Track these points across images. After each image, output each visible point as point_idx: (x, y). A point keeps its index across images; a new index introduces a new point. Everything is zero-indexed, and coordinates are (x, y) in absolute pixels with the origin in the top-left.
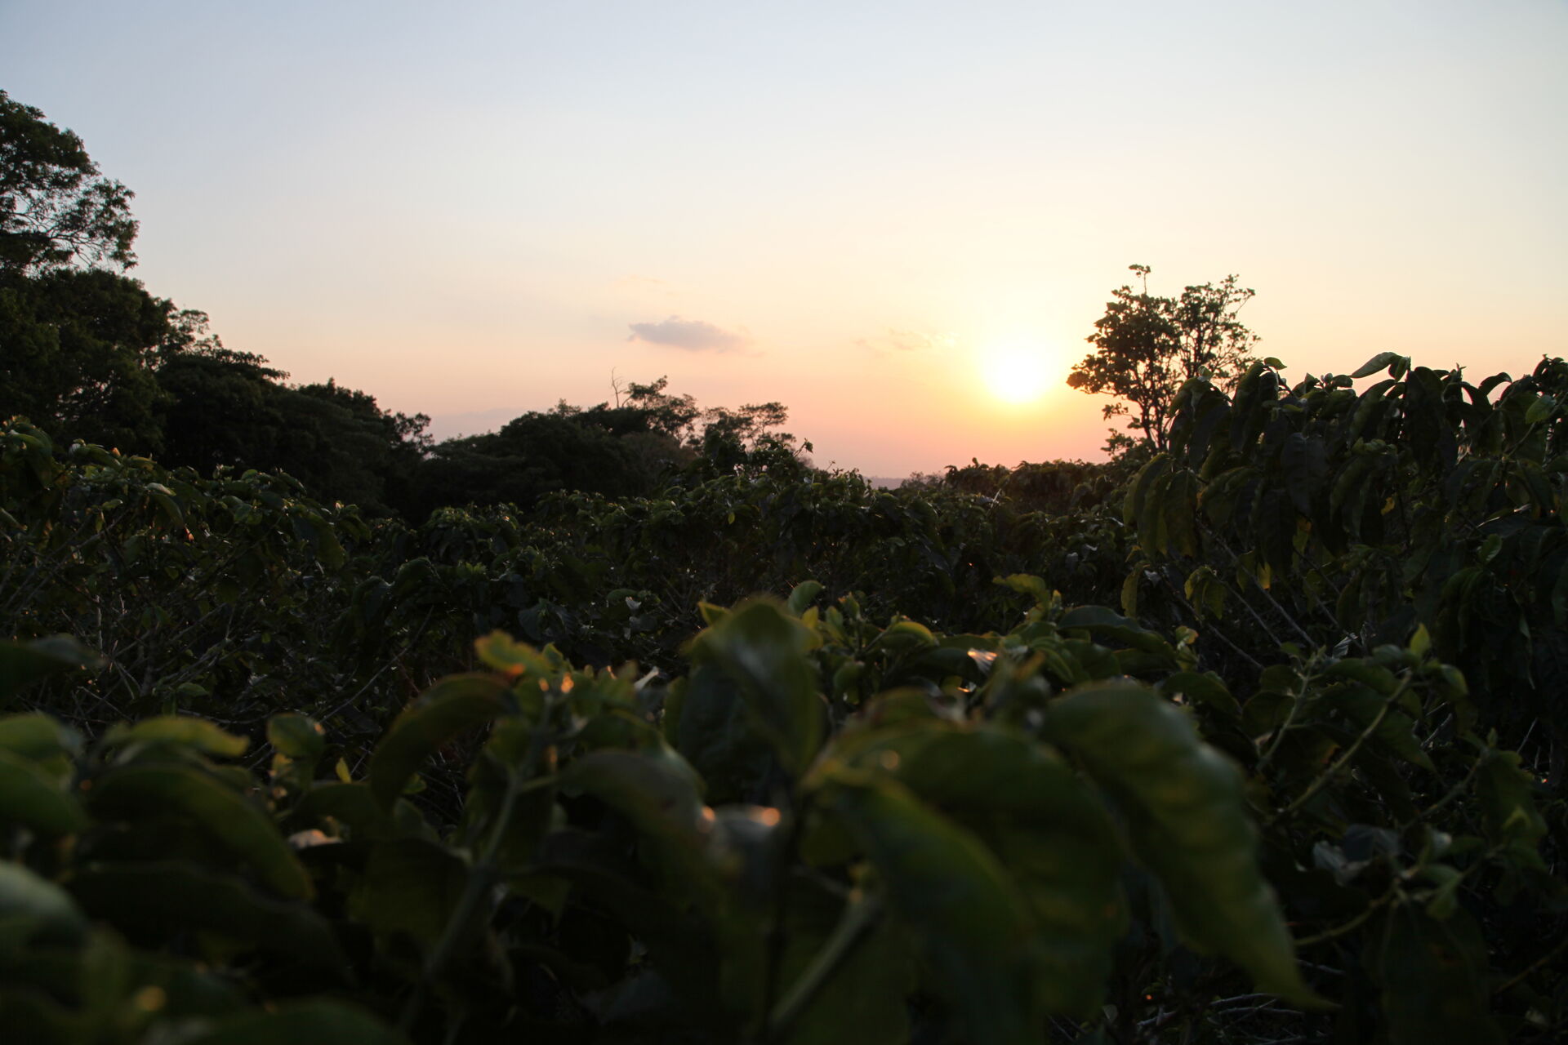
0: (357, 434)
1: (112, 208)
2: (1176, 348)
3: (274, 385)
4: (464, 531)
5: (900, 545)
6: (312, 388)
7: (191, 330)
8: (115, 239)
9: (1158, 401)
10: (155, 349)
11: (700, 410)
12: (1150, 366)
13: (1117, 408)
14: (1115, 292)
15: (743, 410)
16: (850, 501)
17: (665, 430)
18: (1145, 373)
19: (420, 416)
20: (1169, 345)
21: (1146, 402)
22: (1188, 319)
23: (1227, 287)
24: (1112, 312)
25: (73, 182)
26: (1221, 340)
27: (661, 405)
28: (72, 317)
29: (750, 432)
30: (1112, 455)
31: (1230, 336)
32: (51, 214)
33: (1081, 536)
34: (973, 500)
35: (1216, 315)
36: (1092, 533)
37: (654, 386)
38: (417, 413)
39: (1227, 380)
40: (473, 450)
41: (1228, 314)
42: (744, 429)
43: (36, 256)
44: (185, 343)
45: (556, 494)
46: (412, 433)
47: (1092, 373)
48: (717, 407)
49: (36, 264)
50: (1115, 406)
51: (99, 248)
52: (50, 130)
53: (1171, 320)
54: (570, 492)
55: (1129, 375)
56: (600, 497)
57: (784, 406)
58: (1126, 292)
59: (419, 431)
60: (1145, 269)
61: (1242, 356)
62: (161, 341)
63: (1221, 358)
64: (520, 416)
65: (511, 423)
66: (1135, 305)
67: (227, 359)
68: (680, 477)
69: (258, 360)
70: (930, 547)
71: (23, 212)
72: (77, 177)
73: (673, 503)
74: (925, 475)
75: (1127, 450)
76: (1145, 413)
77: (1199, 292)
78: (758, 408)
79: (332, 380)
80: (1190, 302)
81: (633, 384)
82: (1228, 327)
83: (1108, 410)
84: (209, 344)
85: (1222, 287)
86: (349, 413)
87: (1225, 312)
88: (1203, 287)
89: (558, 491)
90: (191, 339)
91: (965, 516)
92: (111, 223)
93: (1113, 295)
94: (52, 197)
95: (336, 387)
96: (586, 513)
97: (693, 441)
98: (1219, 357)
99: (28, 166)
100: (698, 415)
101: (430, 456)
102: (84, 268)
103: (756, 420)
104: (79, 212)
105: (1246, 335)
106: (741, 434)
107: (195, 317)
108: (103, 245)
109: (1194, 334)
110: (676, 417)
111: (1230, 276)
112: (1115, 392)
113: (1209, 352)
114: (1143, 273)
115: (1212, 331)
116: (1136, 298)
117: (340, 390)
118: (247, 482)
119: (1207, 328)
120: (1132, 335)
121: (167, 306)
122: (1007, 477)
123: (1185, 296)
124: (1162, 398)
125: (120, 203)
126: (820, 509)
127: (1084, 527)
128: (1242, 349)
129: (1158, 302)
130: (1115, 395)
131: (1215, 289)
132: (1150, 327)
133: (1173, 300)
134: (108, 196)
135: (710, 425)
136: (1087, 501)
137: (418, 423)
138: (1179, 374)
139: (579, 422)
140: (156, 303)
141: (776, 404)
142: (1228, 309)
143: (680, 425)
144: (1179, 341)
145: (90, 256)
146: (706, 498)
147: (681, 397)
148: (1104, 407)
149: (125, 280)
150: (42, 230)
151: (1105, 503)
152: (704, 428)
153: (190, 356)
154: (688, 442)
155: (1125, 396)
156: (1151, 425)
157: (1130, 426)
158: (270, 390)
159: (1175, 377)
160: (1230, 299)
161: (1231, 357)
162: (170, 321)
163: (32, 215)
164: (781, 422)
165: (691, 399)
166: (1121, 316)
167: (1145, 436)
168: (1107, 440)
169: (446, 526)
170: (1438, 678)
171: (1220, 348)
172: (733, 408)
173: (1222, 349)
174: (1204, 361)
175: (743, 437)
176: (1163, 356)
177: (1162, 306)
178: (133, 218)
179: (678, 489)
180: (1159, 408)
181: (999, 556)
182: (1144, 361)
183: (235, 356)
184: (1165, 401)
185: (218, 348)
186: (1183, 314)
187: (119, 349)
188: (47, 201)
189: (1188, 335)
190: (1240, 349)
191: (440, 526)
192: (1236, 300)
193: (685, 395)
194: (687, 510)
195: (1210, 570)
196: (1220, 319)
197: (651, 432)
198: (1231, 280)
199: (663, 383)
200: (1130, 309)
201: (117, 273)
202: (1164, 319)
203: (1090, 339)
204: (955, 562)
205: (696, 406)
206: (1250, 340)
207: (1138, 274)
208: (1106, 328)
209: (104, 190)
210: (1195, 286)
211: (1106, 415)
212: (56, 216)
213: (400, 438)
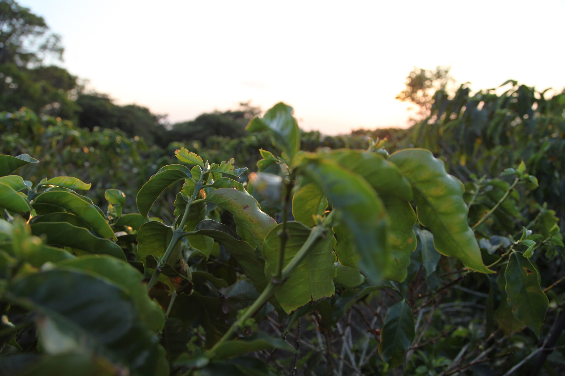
1: (57, 42)
3: (113, 104)
8: (58, 53)
13: (411, 108)
27: (250, 109)
37: (247, 103)
44: (83, 90)
46: (162, 120)
47: (403, 96)
49: (31, 63)
56: (228, 139)
62: (75, 88)
65: (198, 117)
69: (107, 96)
71: (26, 45)
72: (44, 31)
77: (441, 68)
81: (241, 103)
86: (141, 113)
92: (56, 48)
94: (37, 38)
104: (46, 44)
108: (55, 55)
110: (255, 112)
116: (419, 70)
121: (76, 77)
130: (411, 103)
133: (432, 71)
137: (164, 117)
139: (222, 116)
140: (72, 77)
150: (33, 52)
153: (85, 94)
157: (416, 114)
162: (78, 83)
168: (407, 120)
170: (528, 181)
178: (63, 46)
183: (100, 95)
185: (94, 92)
187: (61, 92)
199: (250, 102)
200: (417, 73)
209: (54, 36)
211: (408, 110)
212: (38, 45)
213: (158, 122)
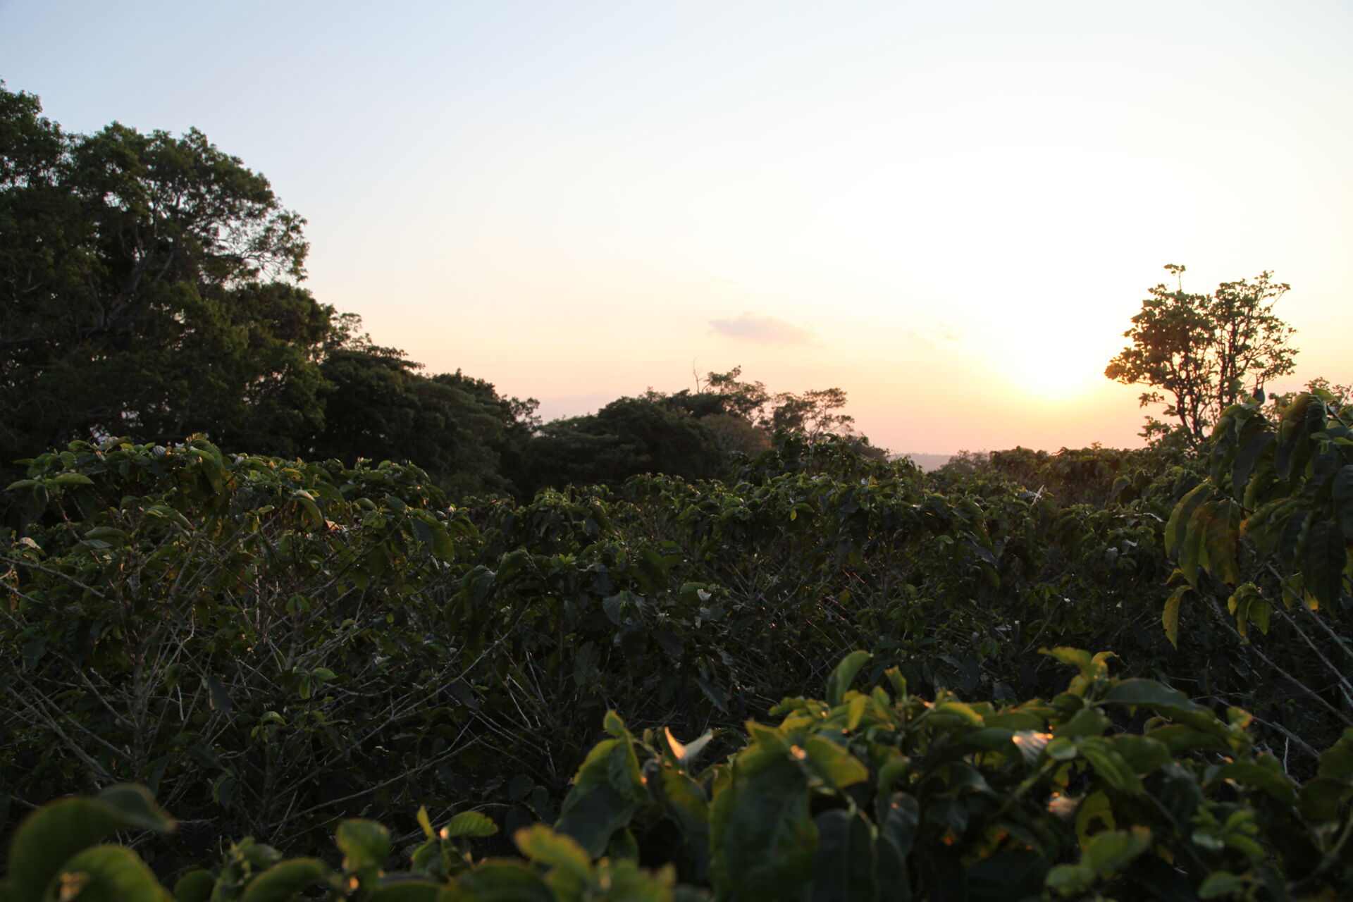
0: (478, 415)
1: (290, 233)
2: (1210, 341)
3: (412, 375)
4: (561, 514)
5: (949, 543)
6: (443, 377)
7: (348, 329)
8: (292, 258)
9: (1193, 391)
10: (320, 345)
11: (769, 395)
12: (1186, 357)
13: (1153, 396)
14: (1151, 290)
15: (808, 394)
16: (902, 499)
17: (739, 412)
18: (1181, 364)
19: (531, 400)
20: (1204, 338)
21: (1181, 391)
22: (1223, 313)
23: (1261, 283)
24: (1147, 309)
25: (261, 214)
26: (1256, 332)
27: (735, 391)
28: (256, 320)
29: (813, 414)
30: (1148, 441)
31: (1264, 329)
32: (245, 238)
33: (1121, 531)
34: (1016, 494)
35: (1251, 309)
36: (1131, 528)
37: (729, 374)
38: (529, 397)
39: (1263, 370)
40: (575, 429)
41: (1263, 308)
42: (808, 411)
43: (233, 274)
44: (343, 340)
45: (643, 476)
46: (524, 415)
47: (1129, 365)
48: (785, 392)
49: (232, 280)
50: (1151, 394)
51: (279, 265)
52: (247, 174)
53: (1205, 315)
54: (654, 475)
55: (1165, 365)
56: (680, 480)
57: (844, 391)
58: (1162, 289)
59: (530, 413)
60: (1180, 268)
61: (1277, 348)
62: (325, 338)
63: (1256, 350)
64: (614, 400)
65: (607, 406)
66: (1170, 302)
67: (376, 354)
68: (749, 467)
69: (399, 354)
70: (978, 542)
71: (224, 238)
72: (265, 209)
73: (741, 500)
74: (971, 452)
75: (1164, 437)
76: (1181, 401)
77: (1234, 288)
78: (820, 393)
79: (459, 370)
80: (1224, 297)
81: (712, 373)
82: (1263, 320)
83: (1145, 398)
84: (362, 340)
85: (1257, 283)
86: (472, 397)
87: (1260, 306)
88: (1237, 283)
89: (644, 474)
90: (348, 337)
91: (1008, 510)
92: (289, 245)
93: (1149, 293)
94: (246, 226)
95: (462, 376)
96: (668, 494)
97: (763, 422)
98: (1254, 348)
99: (229, 203)
100: (768, 399)
101: (538, 434)
102: (268, 282)
103: (819, 403)
104: (265, 237)
105: (1282, 327)
106: (805, 416)
107: (351, 318)
108: (282, 263)
109: (1229, 327)
110: (749, 401)
111: (1265, 272)
112: (1150, 382)
113: (1244, 344)
114: (1177, 272)
115: (1247, 325)
116: (1172, 295)
117: (466, 378)
118: (382, 472)
119: (1242, 321)
120: (1167, 330)
121: (330, 310)
122: (1048, 465)
123: (1220, 292)
124: (1197, 387)
125: (296, 229)
126: (875, 508)
127: (1123, 522)
128: (1278, 341)
129: (1192, 299)
130: (1151, 385)
131: (1249, 285)
132: (1185, 322)
133: (1208, 296)
134: (288, 224)
135: (778, 408)
136: (1128, 495)
137: (529, 406)
138: (1214, 365)
139: (665, 405)
140: (322, 308)
141: (837, 389)
142: (1262, 303)
143: (751, 408)
144: (1214, 334)
145: (272, 272)
146: (771, 496)
147: (753, 384)
148: (1141, 395)
149: (298, 291)
150: (238, 252)
151: (1144, 498)
152: (772, 411)
153: (347, 351)
154: (760, 423)
155: (1161, 386)
156: (1187, 413)
157: (1165, 413)
158: (409, 379)
159: (1210, 368)
160: (1264, 294)
161: (1266, 349)
162: (332, 322)
163: (231, 240)
164: (841, 405)
165: (762, 385)
166: (1157, 312)
167: (1181, 423)
168: (1144, 427)
169: (546, 509)
171: (1255, 340)
172: (799, 393)
173: (1257, 341)
174: (1239, 353)
175: (807, 418)
176: (1198, 348)
177: (1197, 302)
178: (305, 241)
179: (746, 485)
180: (1194, 396)
181: (1041, 549)
182: (1179, 353)
183: (382, 351)
184: (1200, 390)
185: (369, 344)
186: (1217, 309)
187: (293, 346)
188: (242, 229)
189: (1223, 328)
190: (1275, 341)
191: (541, 509)
192: (1271, 295)
193: (757, 382)
194: (753, 506)
195: (1255, 587)
196: (1255, 313)
197: (727, 414)
198: (1266, 275)
199: (737, 371)
200: (1166, 305)
201: (292, 285)
202: (1199, 314)
203: (1127, 334)
204: (1000, 554)
205: (765, 391)
206: (1286, 332)
207: (1173, 272)
208: (1142, 324)
209: (285, 219)
210: (1229, 282)
211: (1143, 402)
212: (248, 240)
213: (513, 419)
